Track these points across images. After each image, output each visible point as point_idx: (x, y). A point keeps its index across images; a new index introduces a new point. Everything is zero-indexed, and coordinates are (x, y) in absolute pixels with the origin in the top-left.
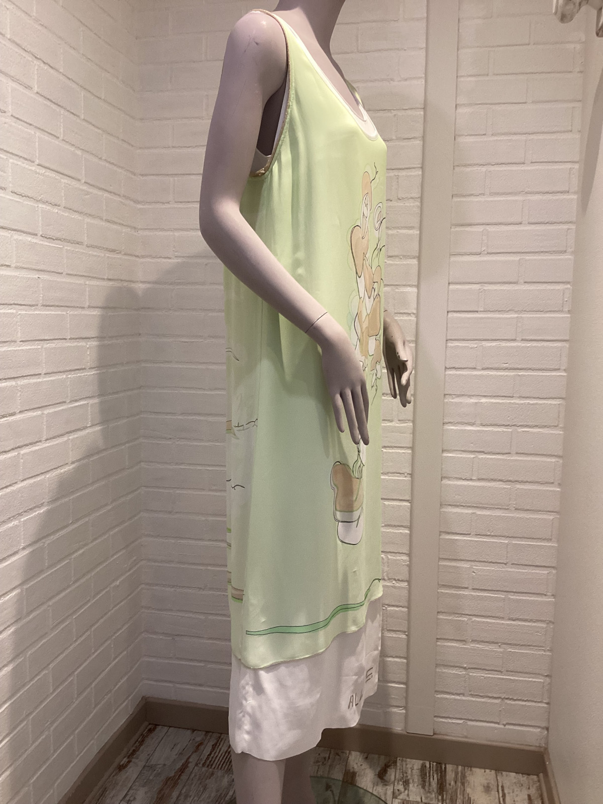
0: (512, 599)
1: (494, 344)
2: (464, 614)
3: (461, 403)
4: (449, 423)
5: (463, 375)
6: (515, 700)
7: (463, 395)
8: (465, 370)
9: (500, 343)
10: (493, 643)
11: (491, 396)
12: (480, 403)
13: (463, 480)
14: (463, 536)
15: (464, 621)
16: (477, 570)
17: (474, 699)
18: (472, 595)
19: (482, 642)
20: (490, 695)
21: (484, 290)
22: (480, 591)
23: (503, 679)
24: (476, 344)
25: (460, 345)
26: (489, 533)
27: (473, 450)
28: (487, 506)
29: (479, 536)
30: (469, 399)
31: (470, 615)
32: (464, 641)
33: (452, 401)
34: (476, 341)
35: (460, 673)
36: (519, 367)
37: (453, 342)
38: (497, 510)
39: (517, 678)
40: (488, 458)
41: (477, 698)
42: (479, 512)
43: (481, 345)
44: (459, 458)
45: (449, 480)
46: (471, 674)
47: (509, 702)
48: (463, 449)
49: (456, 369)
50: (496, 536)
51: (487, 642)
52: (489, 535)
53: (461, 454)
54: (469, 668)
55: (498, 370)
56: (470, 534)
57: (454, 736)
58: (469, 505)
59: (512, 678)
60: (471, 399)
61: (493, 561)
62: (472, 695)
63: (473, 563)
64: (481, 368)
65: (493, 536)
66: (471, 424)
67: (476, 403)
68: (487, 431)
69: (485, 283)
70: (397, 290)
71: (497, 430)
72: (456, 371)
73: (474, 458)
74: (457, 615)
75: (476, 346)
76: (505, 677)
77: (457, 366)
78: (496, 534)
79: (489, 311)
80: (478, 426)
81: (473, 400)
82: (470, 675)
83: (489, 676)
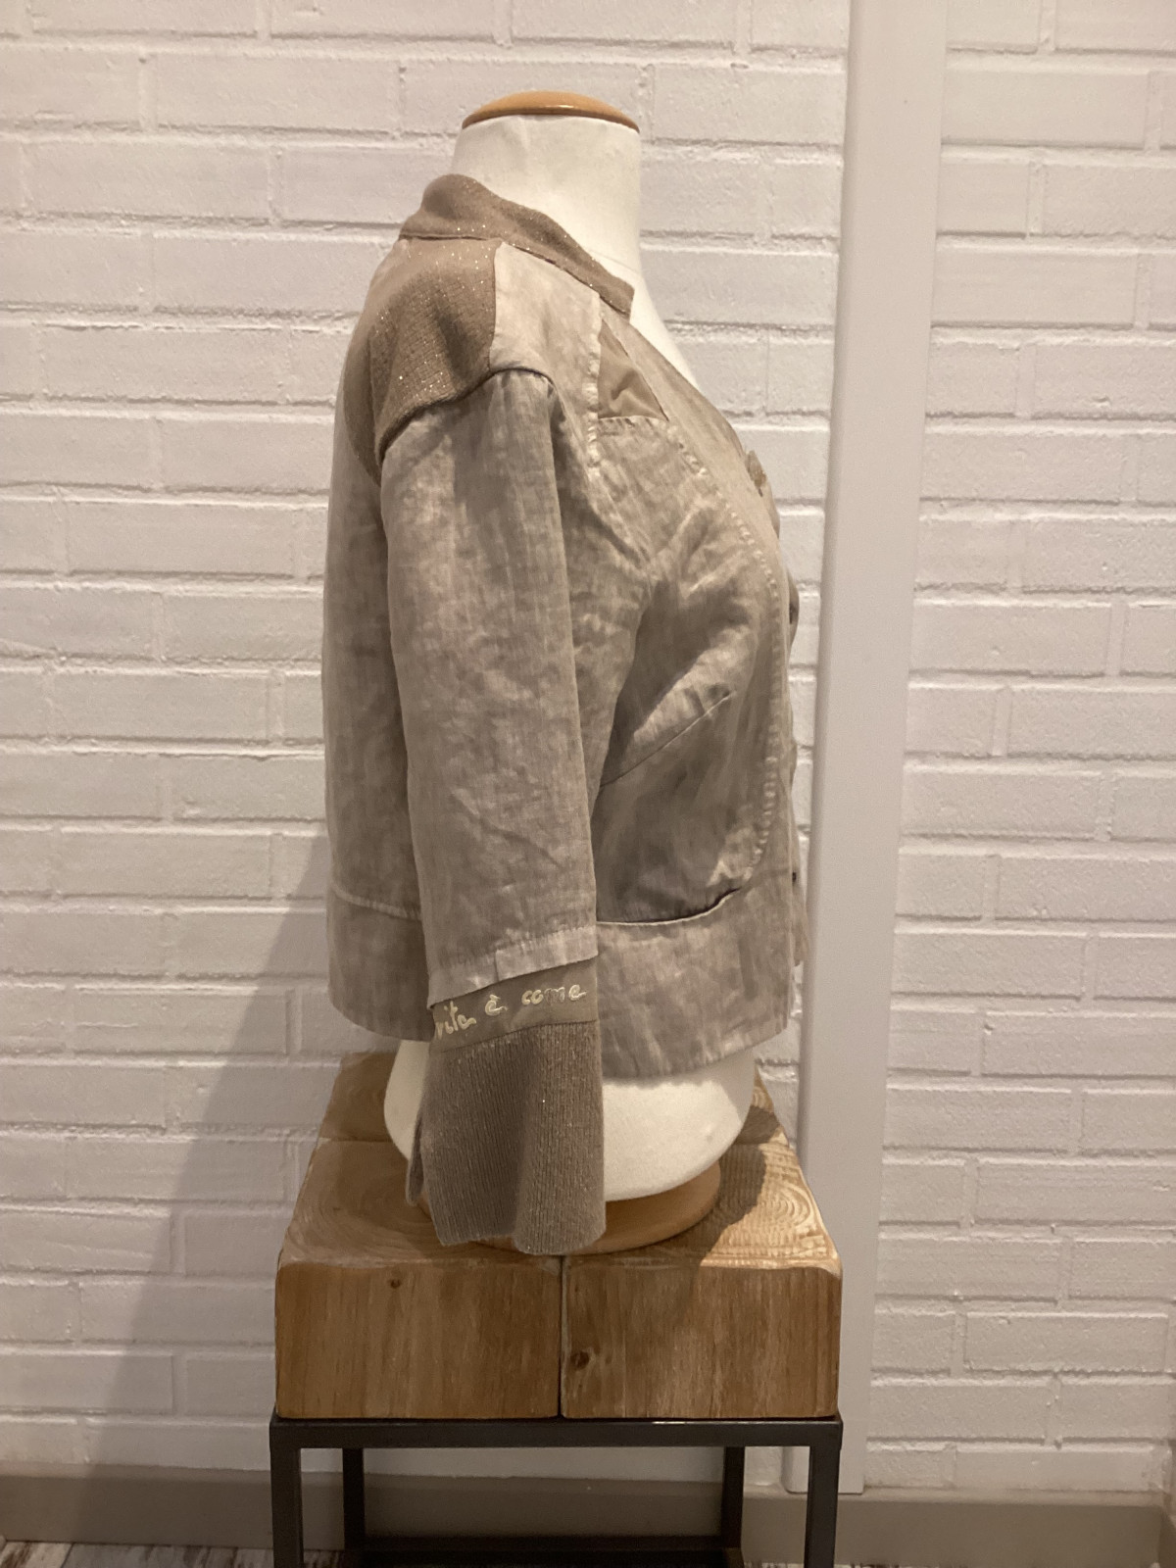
0: (1093, 1096)
1: (1070, 339)
2: (956, 1149)
3: (969, 523)
4: (931, 586)
5: (974, 437)
6: (1088, 1375)
7: (974, 500)
8: (982, 420)
9: (1087, 336)
10: (1036, 1222)
11: (1054, 502)
12: (1023, 523)
13: (966, 758)
14: (959, 924)
15: (956, 1168)
16: (995, 1019)
17: (976, 1382)
18: (980, 1093)
19: (1006, 1222)
20: (1021, 1367)
21: (1045, 166)
22: (1001, 1080)
23: (1059, 1320)
24: (1015, 337)
25: (970, 340)
26: (1035, 913)
27: (998, 667)
28: (1031, 834)
29: (1006, 923)
30: (990, 511)
31: (975, 1150)
32: (957, 1224)
33: (941, 518)
34: (1019, 331)
35: (941, 1315)
36: (1141, 410)
37: (948, 331)
38: (1058, 844)
39: (1097, 1315)
40: (1039, 693)
41: (984, 1378)
42: (1008, 853)
43: (1032, 341)
44: (955, 694)
45: (924, 762)
46: (969, 1314)
47: (1071, 1380)
48: (969, 667)
49: (955, 417)
50: (1052, 919)
51: (1019, 1222)
52: (1033, 919)
53: (962, 682)
54: (967, 1299)
55: (1078, 422)
56: (978, 919)
57: (920, 1488)
58: (981, 832)
59: (1083, 1315)
60: (997, 510)
61: (1044, 993)
62: (972, 1373)
63: (985, 1002)
64: (1027, 414)
65: (1045, 920)
66: (995, 588)
67: (1012, 523)
68: (1040, 609)
69: (1047, 145)
70: (779, 161)
71: (1067, 605)
72: (957, 424)
73: (999, 691)
74: (935, 1153)
75: (1016, 345)
76: (1065, 1314)
77: (958, 408)
78: (1054, 914)
79: (1057, 235)
80: (1016, 597)
81: (1003, 516)
82: (966, 1317)
83: (1020, 1314)
